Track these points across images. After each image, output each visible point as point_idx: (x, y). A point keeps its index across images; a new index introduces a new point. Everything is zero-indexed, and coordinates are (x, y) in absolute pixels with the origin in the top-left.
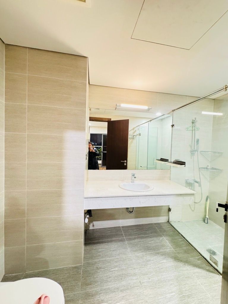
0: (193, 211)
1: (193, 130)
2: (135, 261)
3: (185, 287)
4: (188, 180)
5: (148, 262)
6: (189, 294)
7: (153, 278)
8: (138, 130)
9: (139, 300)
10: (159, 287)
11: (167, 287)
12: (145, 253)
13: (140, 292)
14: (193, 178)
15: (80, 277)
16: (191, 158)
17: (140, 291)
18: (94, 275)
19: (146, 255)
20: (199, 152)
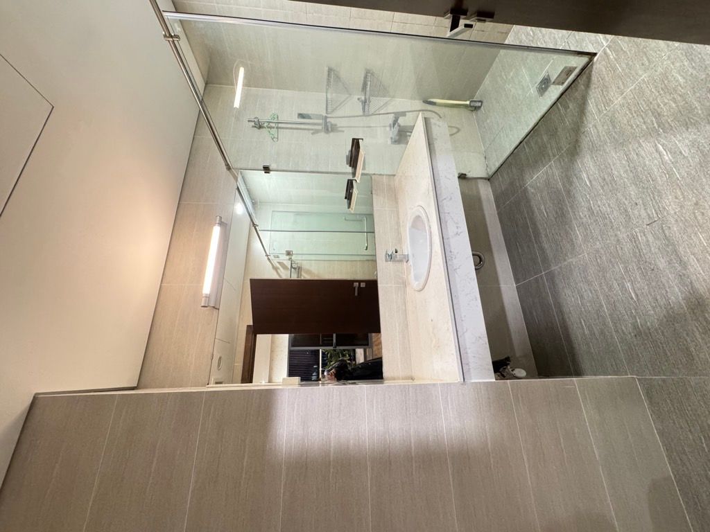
0: (459, 130)
1: (277, 128)
2: (598, 243)
3: (638, 126)
4: (392, 138)
5: (595, 212)
6: (653, 114)
7: (633, 196)
8: (278, 257)
9: (698, 222)
10: (653, 180)
11: (647, 162)
12: (574, 222)
13: (676, 221)
14: (388, 129)
15: (673, 380)
16: (343, 131)
17: (673, 222)
18: (659, 341)
19: (578, 218)
20: (329, 116)
